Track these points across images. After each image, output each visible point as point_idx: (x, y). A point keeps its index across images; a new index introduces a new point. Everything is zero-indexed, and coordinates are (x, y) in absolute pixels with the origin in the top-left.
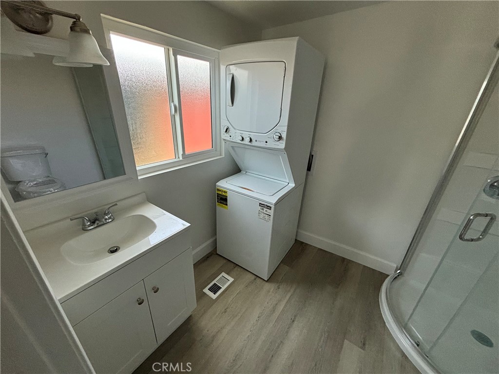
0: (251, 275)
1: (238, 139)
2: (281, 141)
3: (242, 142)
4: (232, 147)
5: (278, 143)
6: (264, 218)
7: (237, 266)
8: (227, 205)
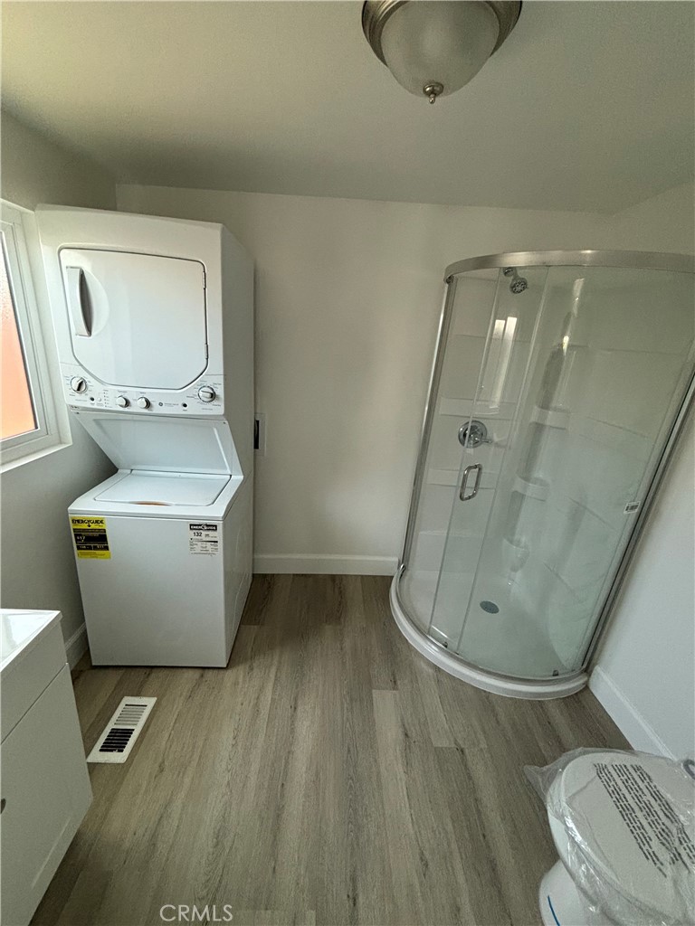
0: (191, 672)
1: (115, 404)
2: (215, 402)
3: (126, 409)
4: (97, 422)
5: (210, 406)
6: (204, 551)
7: (154, 670)
8: (107, 548)
